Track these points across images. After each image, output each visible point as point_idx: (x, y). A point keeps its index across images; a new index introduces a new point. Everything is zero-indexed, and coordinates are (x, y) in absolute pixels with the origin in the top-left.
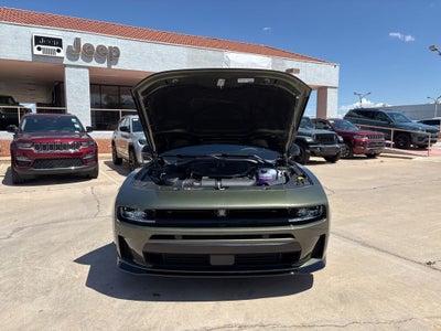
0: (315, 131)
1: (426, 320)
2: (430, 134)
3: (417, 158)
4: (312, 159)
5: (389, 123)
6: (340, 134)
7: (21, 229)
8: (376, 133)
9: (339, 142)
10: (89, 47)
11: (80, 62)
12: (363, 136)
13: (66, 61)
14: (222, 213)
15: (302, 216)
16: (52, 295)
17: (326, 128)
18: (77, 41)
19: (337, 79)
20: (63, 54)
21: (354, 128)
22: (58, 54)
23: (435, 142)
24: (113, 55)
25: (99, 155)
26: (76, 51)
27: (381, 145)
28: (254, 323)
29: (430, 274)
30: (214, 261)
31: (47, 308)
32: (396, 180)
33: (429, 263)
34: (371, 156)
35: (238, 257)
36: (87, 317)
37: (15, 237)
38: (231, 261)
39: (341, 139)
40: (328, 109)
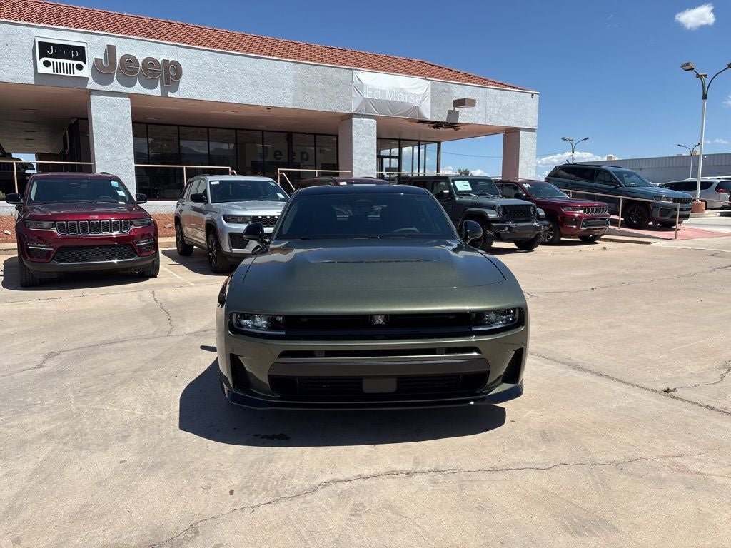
0: (500, 201)
1: (658, 460)
2: (679, 205)
3: (658, 243)
4: (496, 245)
5: (617, 188)
6: (540, 205)
7: (57, 354)
8: (597, 203)
9: (539, 218)
10: (129, 61)
11: (115, 86)
12: (575, 209)
13: (92, 85)
14: (379, 320)
15: (491, 323)
16: (133, 441)
17: (517, 196)
18: (110, 50)
19: (536, 115)
20: (86, 72)
21: (562, 196)
22: (78, 73)
23: (687, 217)
24: (169, 74)
25: (160, 240)
26: (108, 67)
27: (604, 222)
28: (426, 468)
29: (667, 404)
30: (368, 387)
31: (130, 457)
32: (626, 275)
33: (667, 391)
34: (588, 240)
35: (402, 380)
36: (192, 467)
37: (50, 365)
38: (391, 386)
39: (542, 213)
40: (521, 165)
